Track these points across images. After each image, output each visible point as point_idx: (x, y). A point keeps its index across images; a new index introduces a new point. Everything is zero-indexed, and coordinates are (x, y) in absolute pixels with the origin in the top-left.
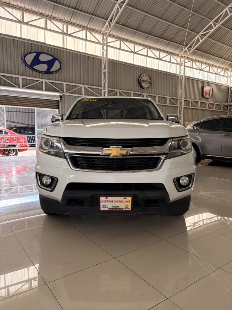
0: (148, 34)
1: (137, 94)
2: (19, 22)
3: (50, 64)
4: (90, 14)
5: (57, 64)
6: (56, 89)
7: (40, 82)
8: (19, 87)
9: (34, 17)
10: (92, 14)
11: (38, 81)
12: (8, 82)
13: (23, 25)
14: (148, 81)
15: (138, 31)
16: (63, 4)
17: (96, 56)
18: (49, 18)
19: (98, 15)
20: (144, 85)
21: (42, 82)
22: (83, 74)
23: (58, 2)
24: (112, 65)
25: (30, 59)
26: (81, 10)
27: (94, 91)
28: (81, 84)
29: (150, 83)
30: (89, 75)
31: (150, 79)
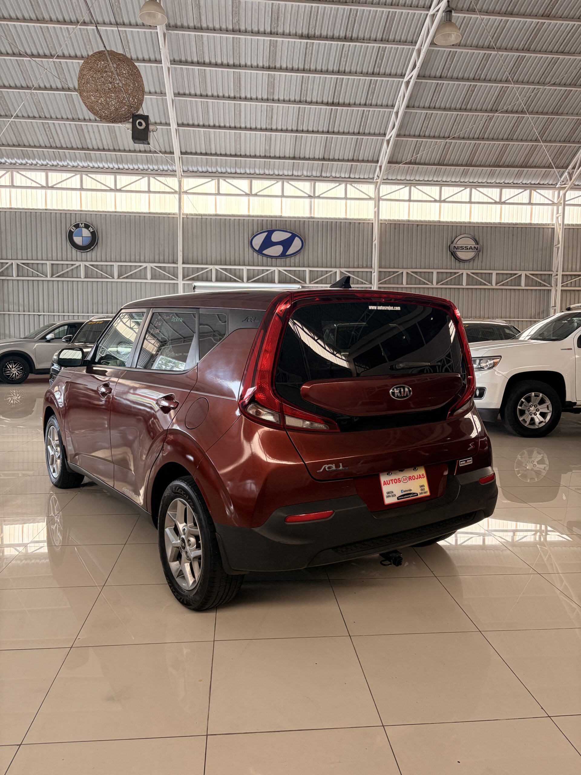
0: (466, 165)
1: (446, 273)
2: (247, 195)
3: (286, 244)
4: (348, 160)
5: (297, 244)
6: (295, 279)
7: (272, 272)
8: (243, 281)
9: (267, 183)
10: (353, 160)
11: (270, 270)
12: (230, 277)
13: (251, 198)
14: (471, 248)
15: (443, 165)
16: (304, 159)
17: (364, 220)
18: (287, 181)
19: (362, 159)
20: (462, 255)
21: (275, 270)
22: (340, 251)
23: (297, 158)
24: (395, 228)
25: (258, 241)
26: (334, 158)
27: (358, 277)
28: (336, 267)
29: (477, 249)
30: (351, 251)
31: (477, 243)
